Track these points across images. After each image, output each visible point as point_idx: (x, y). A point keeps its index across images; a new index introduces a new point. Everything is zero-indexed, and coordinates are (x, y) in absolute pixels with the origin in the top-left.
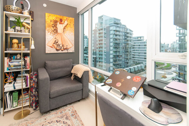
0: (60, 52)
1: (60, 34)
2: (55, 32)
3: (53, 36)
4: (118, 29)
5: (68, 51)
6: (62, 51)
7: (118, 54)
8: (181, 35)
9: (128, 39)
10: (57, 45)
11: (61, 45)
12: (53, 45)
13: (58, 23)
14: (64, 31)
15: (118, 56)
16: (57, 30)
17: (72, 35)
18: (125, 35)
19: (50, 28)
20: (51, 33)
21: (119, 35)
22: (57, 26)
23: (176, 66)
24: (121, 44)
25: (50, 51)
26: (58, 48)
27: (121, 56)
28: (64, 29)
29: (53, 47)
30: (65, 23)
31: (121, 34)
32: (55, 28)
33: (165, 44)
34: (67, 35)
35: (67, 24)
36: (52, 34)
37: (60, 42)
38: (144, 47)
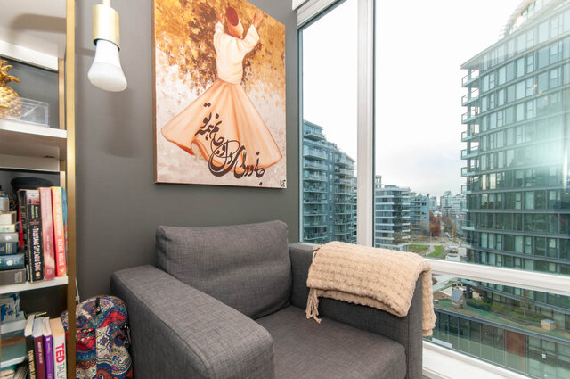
0: (228, 179)
1: (230, 85)
2: (203, 72)
3: (194, 90)
4: (316, 154)
5: (261, 180)
6: (238, 176)
7: (316, 224)
8: (473, 173)
9: (342, 181)
10: (216, 144)
11: (233, 148)
12: (195, 142)
13: (219, 27)
14: (244, 74)
15: (316, 230)
16: (214, 61)
17: (277, 104)
18: (336, 171)
19: (178, 41)
20: (184, 70)
21: (320, 172)
22: (212, 38)
23: (454, 252)
24: (324, 197)
25: (182, 172)
26: (219, 161)
27: (325, 230)
28: (244, 67)
29: (195, 148)
30: (248, 37)
31: (324, 167)
32: (203, 48)
33: (430, 197)
34: (257, 97)
35: (259, 46)
36: (188, 76)
37: (227, 132)
38: (383, 206)
